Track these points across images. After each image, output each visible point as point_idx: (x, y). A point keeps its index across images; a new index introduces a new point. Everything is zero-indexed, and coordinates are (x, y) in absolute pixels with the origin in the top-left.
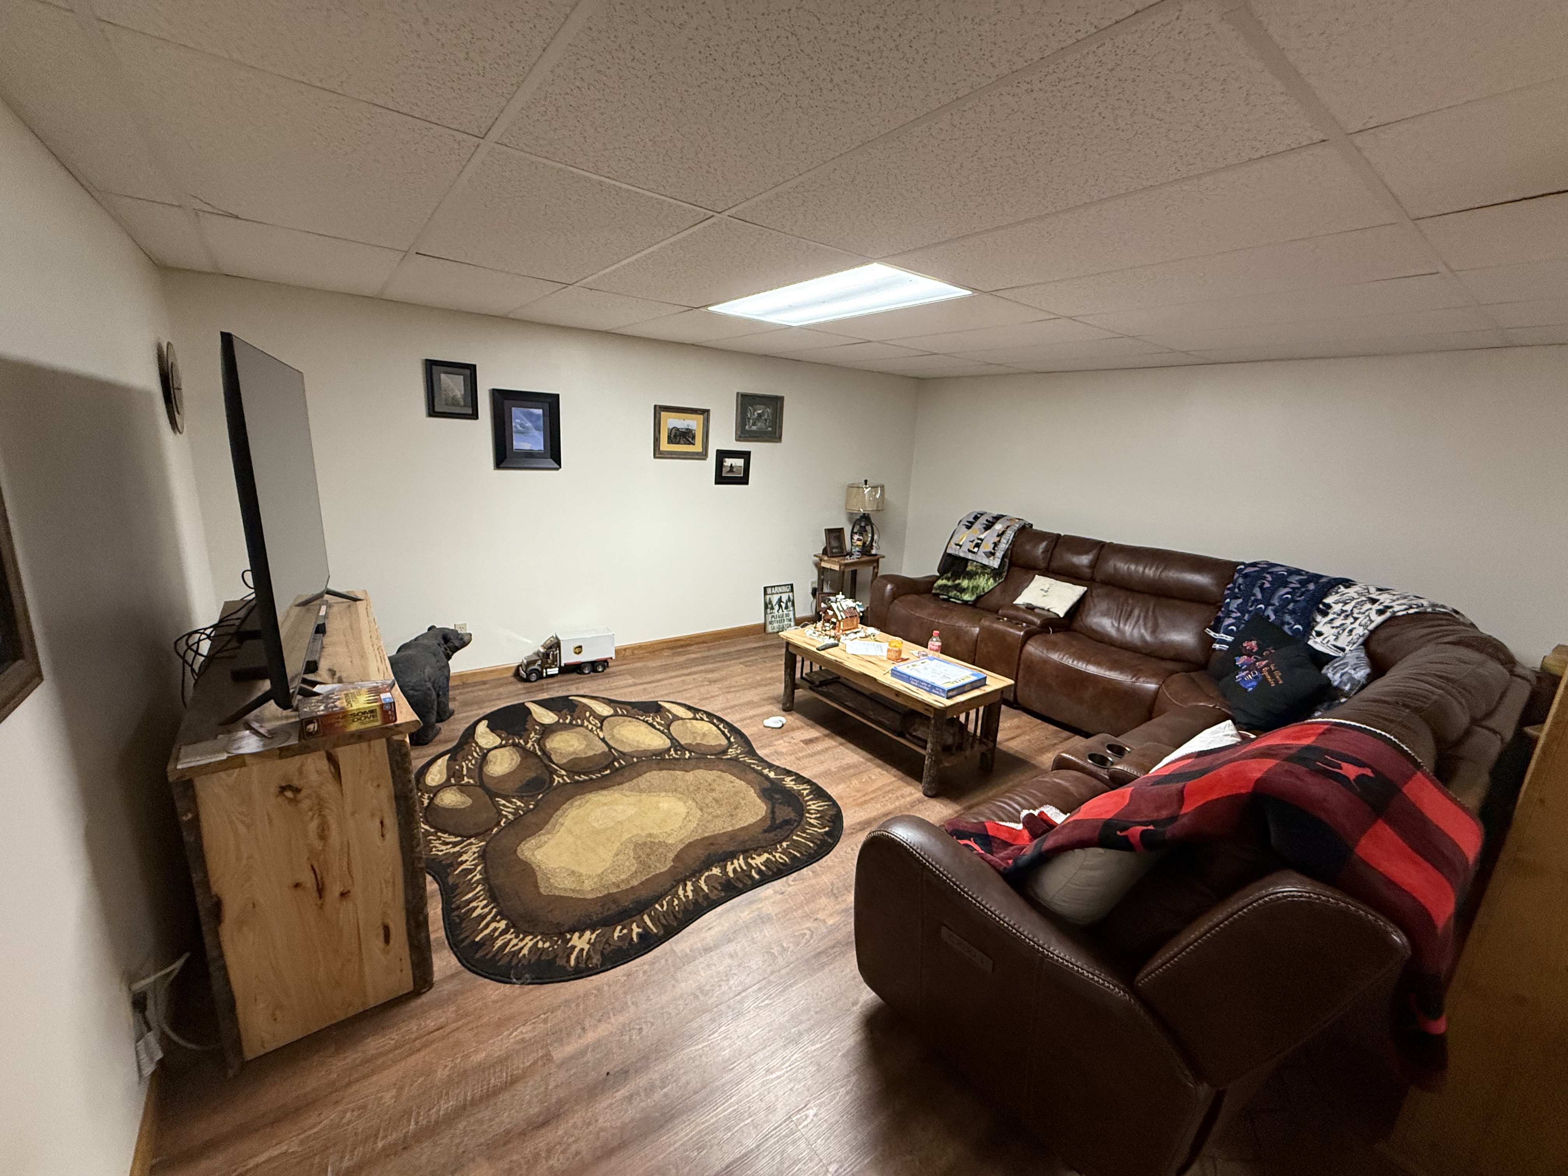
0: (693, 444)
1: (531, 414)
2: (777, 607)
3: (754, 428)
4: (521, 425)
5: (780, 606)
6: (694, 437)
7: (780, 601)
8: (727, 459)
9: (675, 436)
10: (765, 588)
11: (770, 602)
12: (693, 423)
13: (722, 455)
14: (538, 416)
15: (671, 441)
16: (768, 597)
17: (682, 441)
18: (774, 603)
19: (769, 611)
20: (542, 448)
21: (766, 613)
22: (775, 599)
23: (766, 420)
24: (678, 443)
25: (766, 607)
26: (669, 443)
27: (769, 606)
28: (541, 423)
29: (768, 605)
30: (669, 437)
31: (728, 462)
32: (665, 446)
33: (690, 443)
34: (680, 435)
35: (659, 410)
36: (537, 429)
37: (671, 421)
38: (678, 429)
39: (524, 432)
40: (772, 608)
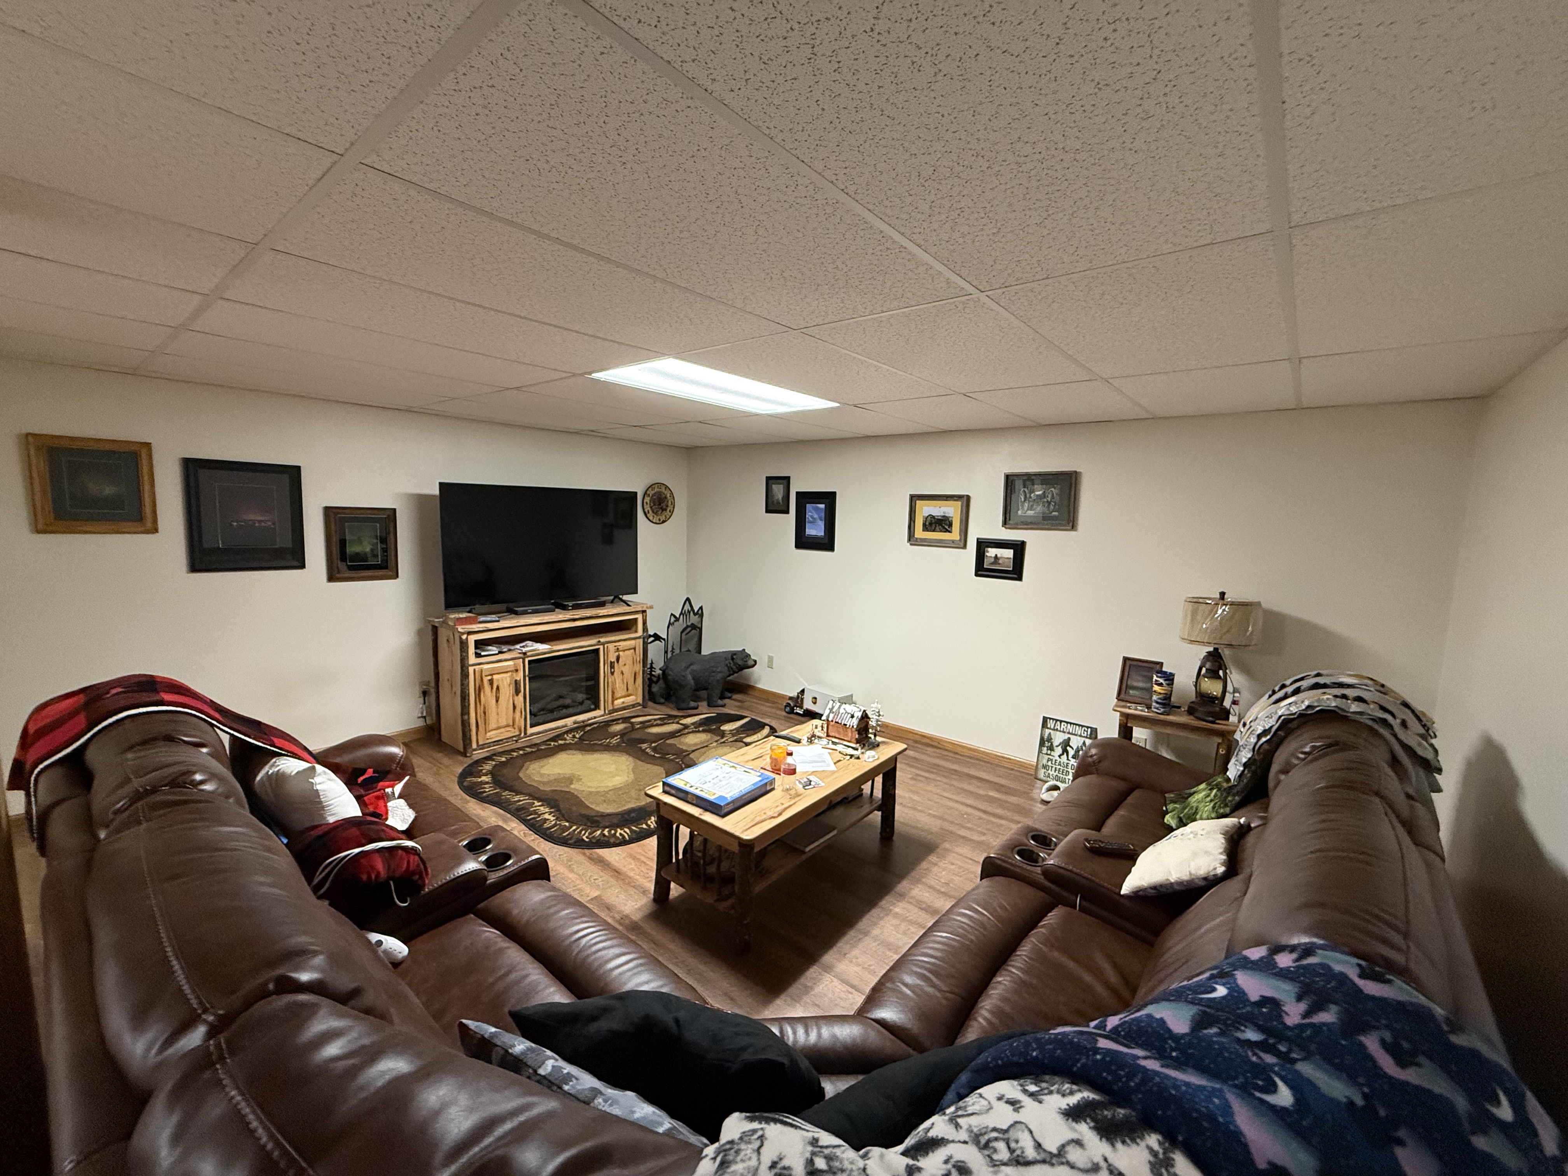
0: (950, 532)
1: (818, 508)
2: (1059, 750)
3: (1030, 513)
4: (812, 517)
5: (1065, 751)
6: (950, 525)
7: (1066, 744)
8: (990, 549)
9: (931, 524)
10: (1045, 720)
11: (1050, 739)
12: (952, 510)
13: (983, 545)
14: (821, 509)
15: (926, 528)
16: (1047, 731)
17: (937, 528)
18: (1056, 743)
19: (1045, 750)
20: (822, 534)
21: (1040, 751)
22: (1058, 738)
23: (1049, 503)
24: (934, 531)
25: (1042, 743)
26: (923, 530)
27: (1047, 744)
28: (823, 515)
29: (1045, 742)
30: (924, 525)
31: (991, 552)
32: (919, 533)
33: (947, 531)
34: (936, 523)
35: (914, 498)
36: (821, 520)
37: (926, 509)
38: (933, 517)
39: (813, 522)
40: (1051, 748)
